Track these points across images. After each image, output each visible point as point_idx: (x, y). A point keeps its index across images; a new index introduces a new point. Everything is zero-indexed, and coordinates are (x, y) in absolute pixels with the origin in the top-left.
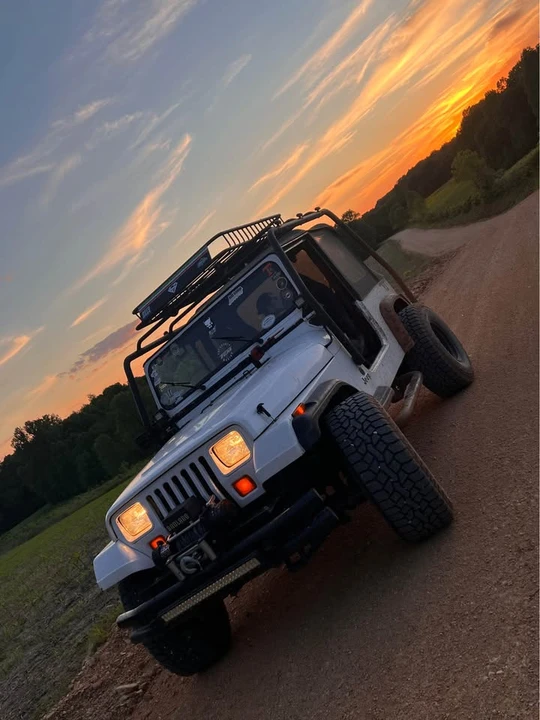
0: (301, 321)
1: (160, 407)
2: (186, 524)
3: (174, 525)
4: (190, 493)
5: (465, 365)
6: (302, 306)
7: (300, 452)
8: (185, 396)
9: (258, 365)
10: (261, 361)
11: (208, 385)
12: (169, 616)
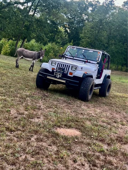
0: (95, 64)
1: (65, 53)
2: (61, 70)
3: (60, 69)
4: (64, 68)
5: (107, 94)
6: (98, 62)
7: (81, 77)
8: (70, 56)
9: (85, 63)
10: (86, 63)
11: (74, 58)
12: (48, 77)
